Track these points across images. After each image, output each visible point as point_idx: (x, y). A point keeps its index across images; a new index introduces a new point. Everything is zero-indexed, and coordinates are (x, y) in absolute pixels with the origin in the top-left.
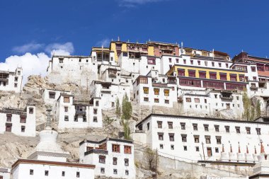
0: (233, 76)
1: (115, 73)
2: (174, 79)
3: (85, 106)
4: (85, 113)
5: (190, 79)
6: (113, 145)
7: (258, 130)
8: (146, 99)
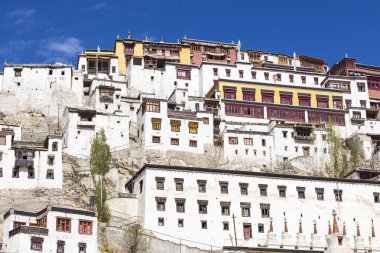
0: (322, 100)
1: (112, 94)
2: (216, 104)
3: (33, 151)
4: (32, 162)
5: (246, 105)
6: (59, 219)
7: (338, 194)
8: (156, 139)
